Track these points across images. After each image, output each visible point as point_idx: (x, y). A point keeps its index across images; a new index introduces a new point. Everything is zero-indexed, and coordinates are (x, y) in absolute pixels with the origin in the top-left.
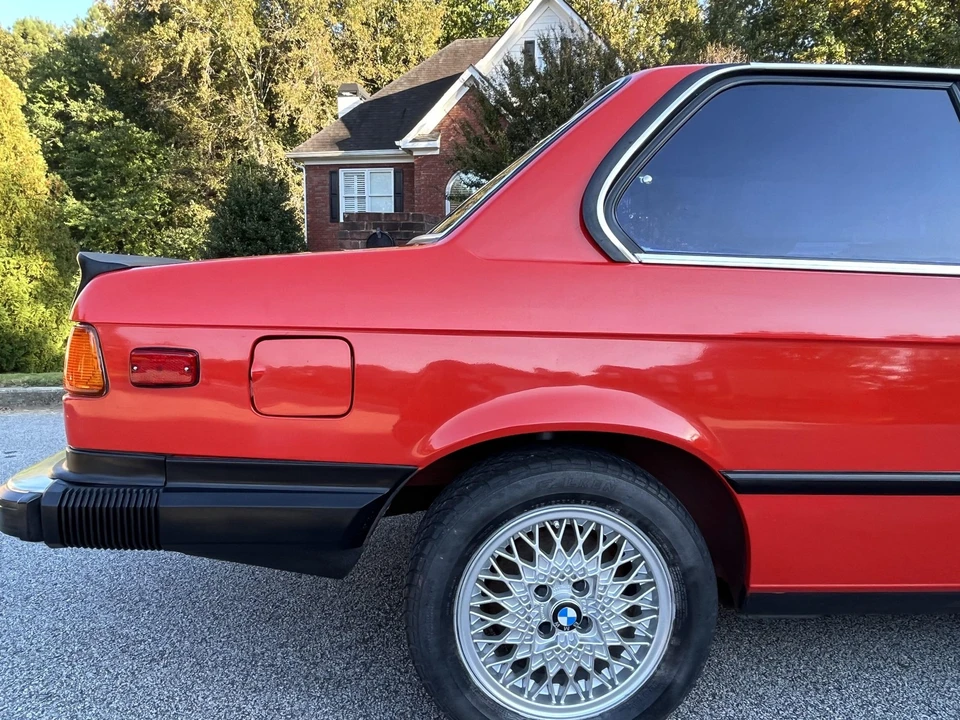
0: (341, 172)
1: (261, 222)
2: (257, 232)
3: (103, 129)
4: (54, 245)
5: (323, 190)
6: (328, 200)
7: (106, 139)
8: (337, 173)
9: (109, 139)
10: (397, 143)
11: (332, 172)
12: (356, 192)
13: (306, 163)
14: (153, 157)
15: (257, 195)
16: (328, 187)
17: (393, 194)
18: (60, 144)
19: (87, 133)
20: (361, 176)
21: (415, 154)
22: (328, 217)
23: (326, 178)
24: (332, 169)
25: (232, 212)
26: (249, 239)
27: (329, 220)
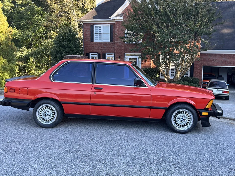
0: (94, 26)
1: (68, 42)
2: (67, 45)
3: (26, 6)
4: (10, 48)
5: (88, 31)
6: (90, 34)
7: (26, 10)
8: (93, 26)
9: (28, 10)
10: (110, 18)
11: (92, 26)
12: (99, 32)
13: (83, 23)
14: (42, 15)
15: (68, 33)
16: (90, 30)
17: (110, 33)
18: (13, 11)
19: (21, 8)
20: (100, 27)
21: (115, 21)
22: (90, 40)
23: (90, 27)
24: (91, 25)
25: (60, 39)
26: (65, 47)
27: (90, 41)
